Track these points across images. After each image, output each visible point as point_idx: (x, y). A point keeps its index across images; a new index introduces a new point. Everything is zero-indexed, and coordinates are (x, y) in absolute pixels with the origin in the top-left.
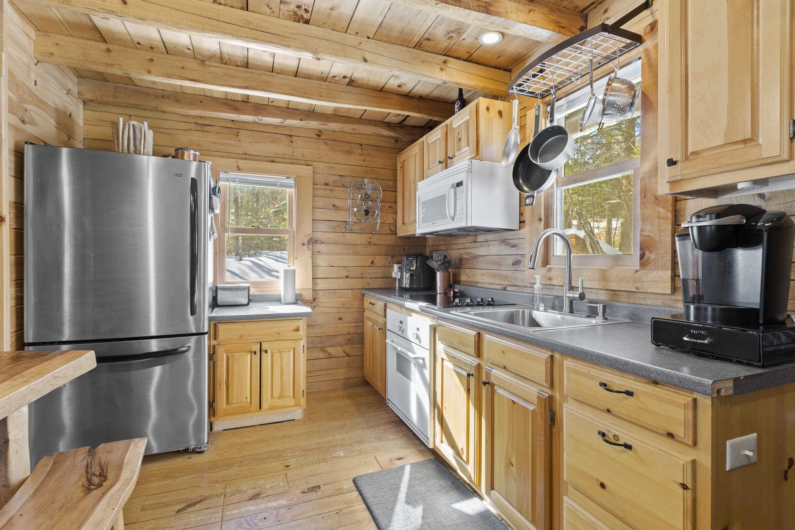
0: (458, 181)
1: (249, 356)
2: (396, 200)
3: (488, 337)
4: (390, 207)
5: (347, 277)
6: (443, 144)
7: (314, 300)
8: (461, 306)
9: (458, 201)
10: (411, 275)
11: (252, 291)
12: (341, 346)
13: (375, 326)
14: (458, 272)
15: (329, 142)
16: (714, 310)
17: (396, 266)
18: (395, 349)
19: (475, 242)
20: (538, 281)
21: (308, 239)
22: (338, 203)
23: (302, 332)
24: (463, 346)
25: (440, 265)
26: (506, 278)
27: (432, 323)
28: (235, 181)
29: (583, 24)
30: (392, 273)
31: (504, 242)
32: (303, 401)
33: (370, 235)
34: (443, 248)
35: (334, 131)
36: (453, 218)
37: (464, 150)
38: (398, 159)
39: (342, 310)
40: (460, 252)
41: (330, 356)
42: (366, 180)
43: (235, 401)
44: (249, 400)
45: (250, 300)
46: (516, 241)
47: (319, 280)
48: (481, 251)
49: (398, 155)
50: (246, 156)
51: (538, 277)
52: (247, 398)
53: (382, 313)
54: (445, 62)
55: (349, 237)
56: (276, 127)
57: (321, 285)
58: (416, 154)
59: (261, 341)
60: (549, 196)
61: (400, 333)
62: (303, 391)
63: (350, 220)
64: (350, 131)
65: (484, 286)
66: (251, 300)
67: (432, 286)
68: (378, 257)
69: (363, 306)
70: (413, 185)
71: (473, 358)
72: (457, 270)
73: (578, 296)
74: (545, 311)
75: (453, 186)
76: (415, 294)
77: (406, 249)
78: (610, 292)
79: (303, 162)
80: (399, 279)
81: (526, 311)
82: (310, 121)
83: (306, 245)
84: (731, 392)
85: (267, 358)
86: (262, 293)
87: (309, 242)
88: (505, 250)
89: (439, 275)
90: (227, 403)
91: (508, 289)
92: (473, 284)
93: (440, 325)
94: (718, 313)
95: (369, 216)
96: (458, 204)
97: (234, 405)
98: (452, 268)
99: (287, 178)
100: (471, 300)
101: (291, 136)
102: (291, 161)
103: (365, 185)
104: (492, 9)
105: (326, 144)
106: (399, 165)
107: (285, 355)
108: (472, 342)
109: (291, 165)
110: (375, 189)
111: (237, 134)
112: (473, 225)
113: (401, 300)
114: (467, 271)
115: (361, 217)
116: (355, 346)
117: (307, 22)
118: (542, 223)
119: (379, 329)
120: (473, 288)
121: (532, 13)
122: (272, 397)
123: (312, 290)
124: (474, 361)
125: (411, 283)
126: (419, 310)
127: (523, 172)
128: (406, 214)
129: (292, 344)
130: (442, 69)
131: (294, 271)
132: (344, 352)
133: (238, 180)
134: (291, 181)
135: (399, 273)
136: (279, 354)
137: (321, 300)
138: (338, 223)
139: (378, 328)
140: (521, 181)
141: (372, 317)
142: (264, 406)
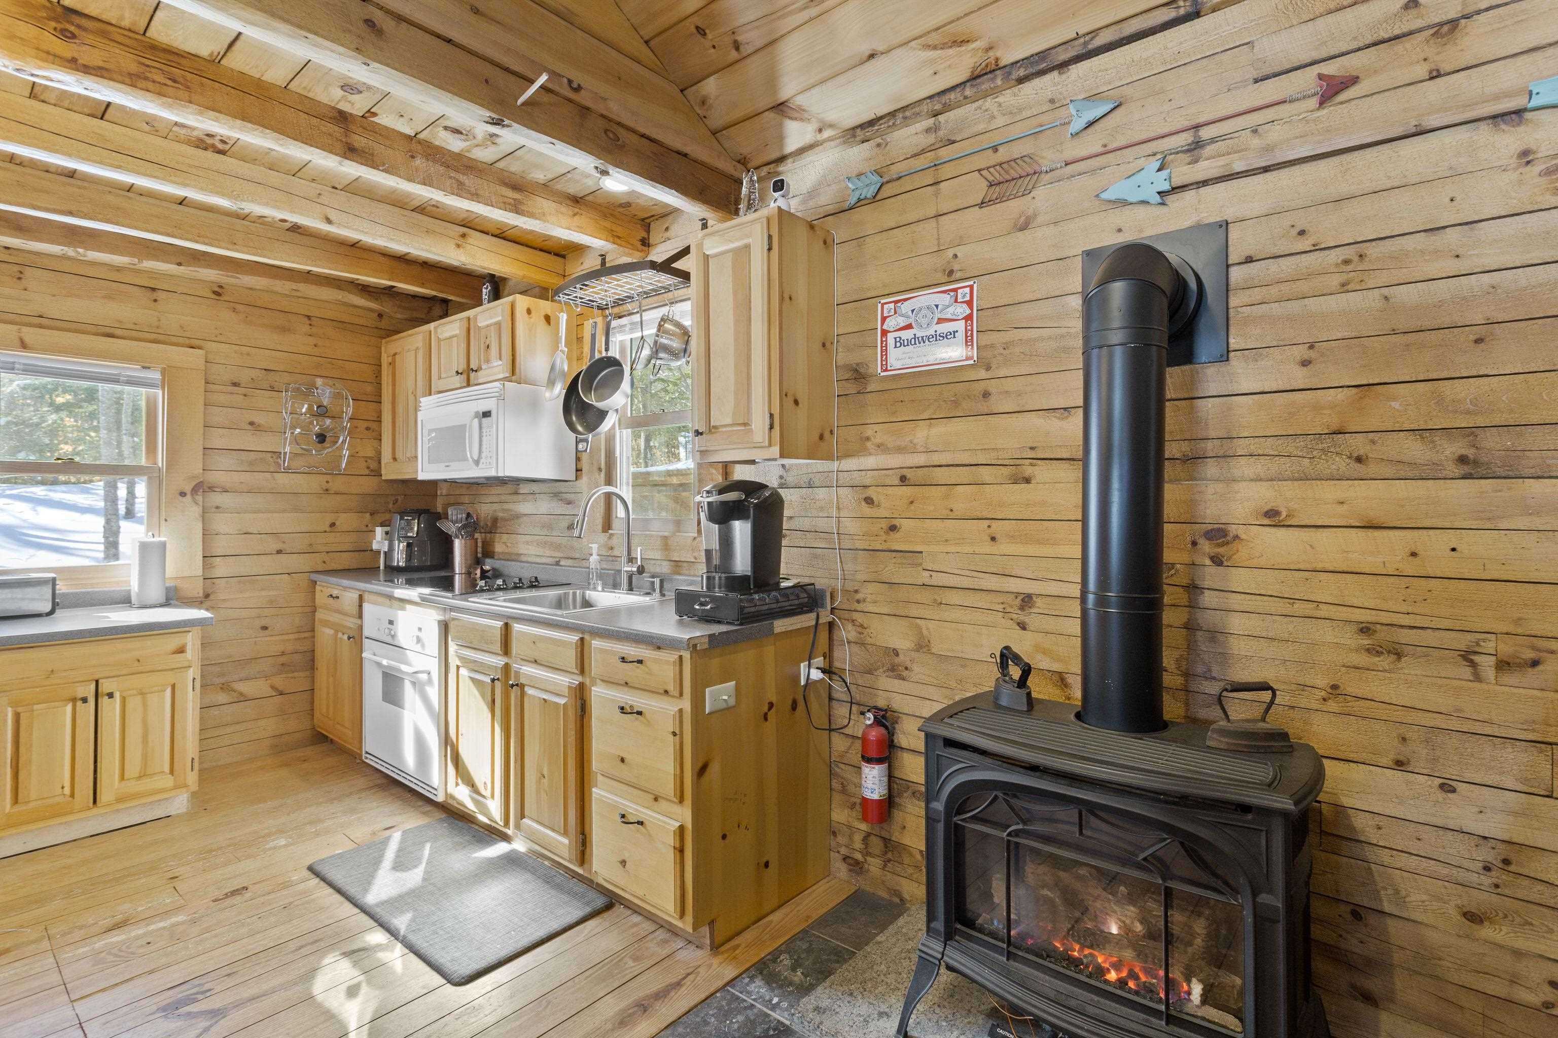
0: (485, 409)
1: (69, 708)
2: (380, 416)
3: (517, 627)
4: (368, 429)
5: (279, 552)
6: (463, 345)
7: (207, 596)
8: (489, 590)
9: (484, 439)
10: (409, 545)
11: (61, 588)
12: (266, 677)
13: (340, 635)
14: (490, 538)
15: (240, 307)
16: (720, 578)
17: (379, 531)
18: (379, 664)
19: (516, 493)
20: (594, 552)
21: (194, 483)
22: (259, 419)
23: (192, 653)
24: (487, 643)
25: (459, 529)
26: (558, 547)
27: (441, 618)
28: (13, 369)
29: (644, 234)
30: (371, 543)
31: (556, 495)
32: (192, 778)
33: (328, 478)
34: (466, 499)
35: (251, 289)
36: (477, 463)
37: (495, 364)
38: (383, 349)
39: (266, 612)
40: (494, 508)
41: (243, 698)
42: (319, 382)
43: (33, 796)
44: (67, 791)
45: (55, 606)
46: (573, 495)
47: (218, 559)
48: (525, 507)
49: (384, 341)
50: (42, 321)
51: (595, 547)
52: (63, 788)
53: (354, 610)
54: (464, 236)
55: (283, 480)
56: (119, 269)
57: (222, 568)
58: (417, 348)
59: (96, 677)
60: (610, 439)
61: (389, 640)
62: (193, 759)
63: (288, 449)
64: (287, 292)
65: (530, 559)
66: (58, 604)
67: (446, 561)
68: (345, 515)
69: (314, 602)
70: (411, 398)
71: (499, 658)
72: (488, 535)
73: (635, 569)
74: (603, 591)
75: (477, 415)
76: (416, 575)
77: (400, 501)
78: (672, 563)
79: (181, 340)
80: (385, 553)
81: (578, 592)
82: (199, 267)
83: (189, 496)
84: (706, 646)
85: (111, 710)
86: (83, 590)
87: (195, 490)
88: (558, 508)
89: (458, 545)
90: (16, 800)
91: (562, 563)
92: (513, 557)
93: (454, 619)
94: (723, 581)
95: (326, 444)
96: (484, 443)
97: (32, 805)
98: (481, 533)
99: (144, 367)
100: (504, 581)
101: (153, 289)
102: (153, 336)
103: (317, 389)
104: (524, 208)
105: (234, 310)
106: (385, 360)
107: (153, 699)
108: (497, 636)
109: (154, 345)
110: (337, 396)
111: (19, 275)
112: (507, 474)
113: (389, 587)
114: (505, 536)
115: (309, 445)
116: (296, 674)
117: (222, 152)
118: (603, 474)
119: (349, 638)
120: (513, 563)
121: (577, 217)
122: (122, 777)
123: (202, 578)
124: (499, 661)
125: (409, 557)
126: (418, 600)
127: (577, 407)
128: (399, 443)
129: (170, 678)
130: (458, 246)
131: (163, 545)
132: (272, 687)
133: (22, 367)
134: (156, 375)
135: (386, 543)
136: (139, 697)
137: (221, 596)
138: (260, 455)
139: (345, 637)
140: (574, 418)
141: (331, 619)
142: (105, 796)
